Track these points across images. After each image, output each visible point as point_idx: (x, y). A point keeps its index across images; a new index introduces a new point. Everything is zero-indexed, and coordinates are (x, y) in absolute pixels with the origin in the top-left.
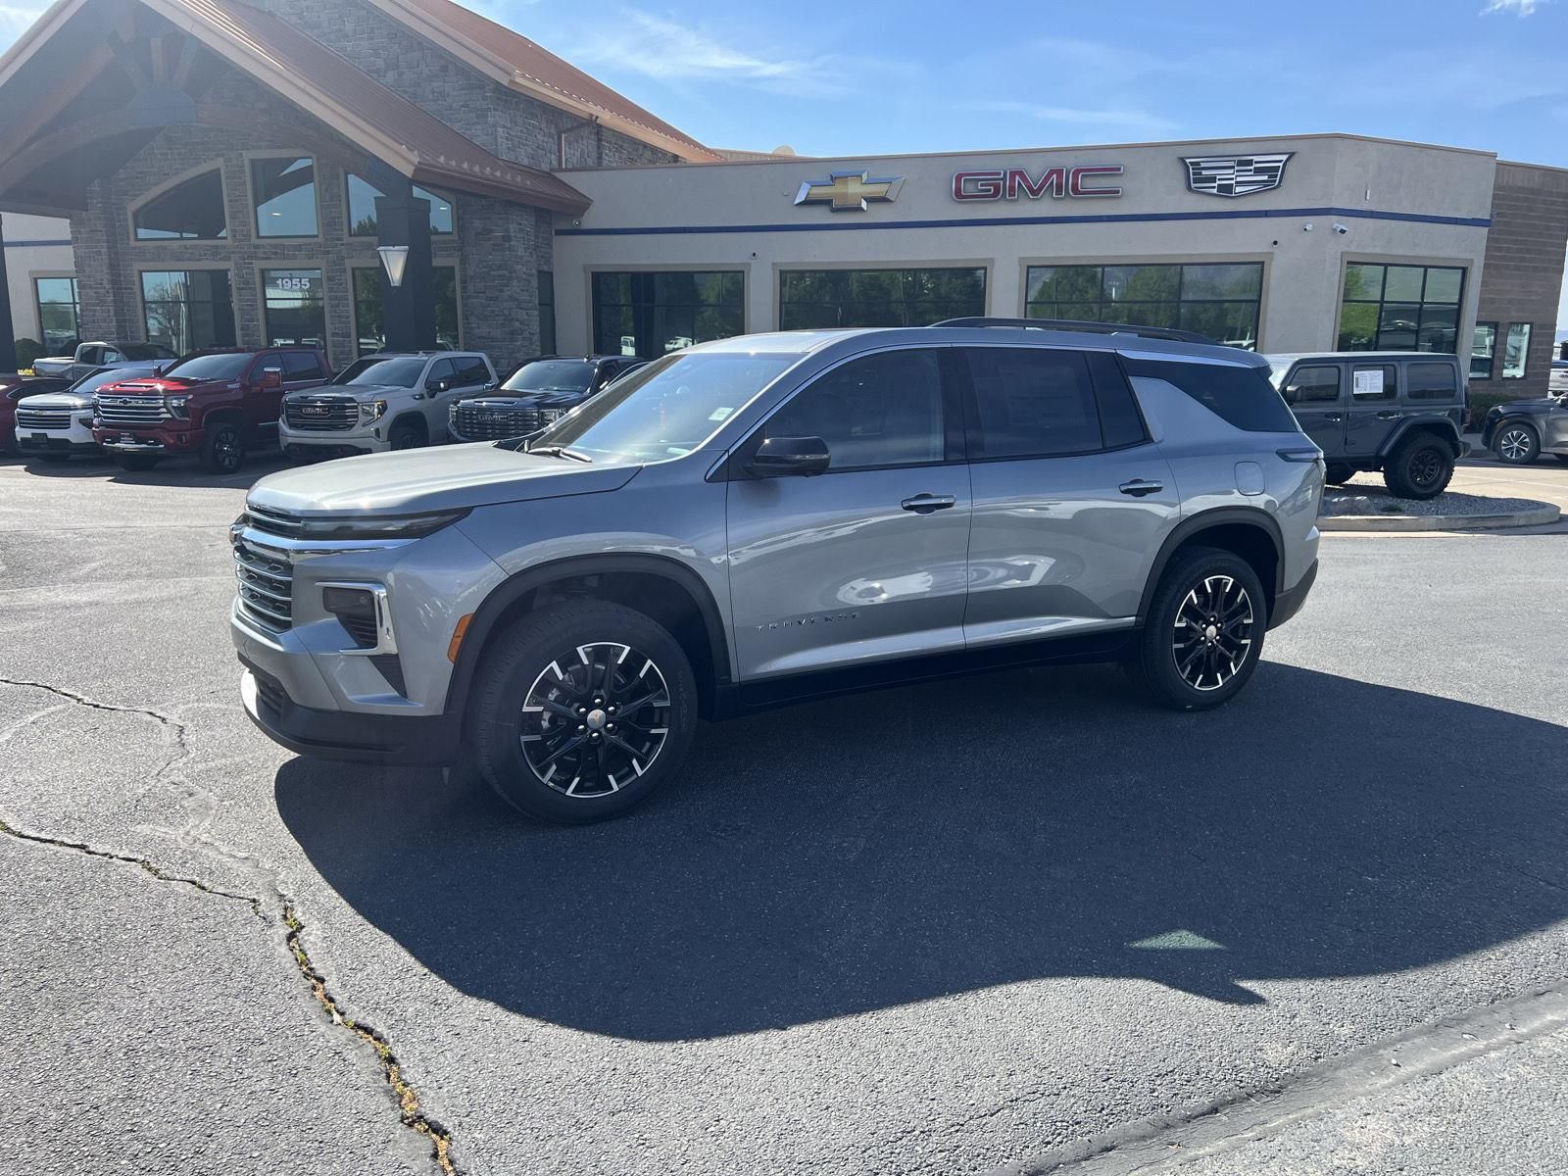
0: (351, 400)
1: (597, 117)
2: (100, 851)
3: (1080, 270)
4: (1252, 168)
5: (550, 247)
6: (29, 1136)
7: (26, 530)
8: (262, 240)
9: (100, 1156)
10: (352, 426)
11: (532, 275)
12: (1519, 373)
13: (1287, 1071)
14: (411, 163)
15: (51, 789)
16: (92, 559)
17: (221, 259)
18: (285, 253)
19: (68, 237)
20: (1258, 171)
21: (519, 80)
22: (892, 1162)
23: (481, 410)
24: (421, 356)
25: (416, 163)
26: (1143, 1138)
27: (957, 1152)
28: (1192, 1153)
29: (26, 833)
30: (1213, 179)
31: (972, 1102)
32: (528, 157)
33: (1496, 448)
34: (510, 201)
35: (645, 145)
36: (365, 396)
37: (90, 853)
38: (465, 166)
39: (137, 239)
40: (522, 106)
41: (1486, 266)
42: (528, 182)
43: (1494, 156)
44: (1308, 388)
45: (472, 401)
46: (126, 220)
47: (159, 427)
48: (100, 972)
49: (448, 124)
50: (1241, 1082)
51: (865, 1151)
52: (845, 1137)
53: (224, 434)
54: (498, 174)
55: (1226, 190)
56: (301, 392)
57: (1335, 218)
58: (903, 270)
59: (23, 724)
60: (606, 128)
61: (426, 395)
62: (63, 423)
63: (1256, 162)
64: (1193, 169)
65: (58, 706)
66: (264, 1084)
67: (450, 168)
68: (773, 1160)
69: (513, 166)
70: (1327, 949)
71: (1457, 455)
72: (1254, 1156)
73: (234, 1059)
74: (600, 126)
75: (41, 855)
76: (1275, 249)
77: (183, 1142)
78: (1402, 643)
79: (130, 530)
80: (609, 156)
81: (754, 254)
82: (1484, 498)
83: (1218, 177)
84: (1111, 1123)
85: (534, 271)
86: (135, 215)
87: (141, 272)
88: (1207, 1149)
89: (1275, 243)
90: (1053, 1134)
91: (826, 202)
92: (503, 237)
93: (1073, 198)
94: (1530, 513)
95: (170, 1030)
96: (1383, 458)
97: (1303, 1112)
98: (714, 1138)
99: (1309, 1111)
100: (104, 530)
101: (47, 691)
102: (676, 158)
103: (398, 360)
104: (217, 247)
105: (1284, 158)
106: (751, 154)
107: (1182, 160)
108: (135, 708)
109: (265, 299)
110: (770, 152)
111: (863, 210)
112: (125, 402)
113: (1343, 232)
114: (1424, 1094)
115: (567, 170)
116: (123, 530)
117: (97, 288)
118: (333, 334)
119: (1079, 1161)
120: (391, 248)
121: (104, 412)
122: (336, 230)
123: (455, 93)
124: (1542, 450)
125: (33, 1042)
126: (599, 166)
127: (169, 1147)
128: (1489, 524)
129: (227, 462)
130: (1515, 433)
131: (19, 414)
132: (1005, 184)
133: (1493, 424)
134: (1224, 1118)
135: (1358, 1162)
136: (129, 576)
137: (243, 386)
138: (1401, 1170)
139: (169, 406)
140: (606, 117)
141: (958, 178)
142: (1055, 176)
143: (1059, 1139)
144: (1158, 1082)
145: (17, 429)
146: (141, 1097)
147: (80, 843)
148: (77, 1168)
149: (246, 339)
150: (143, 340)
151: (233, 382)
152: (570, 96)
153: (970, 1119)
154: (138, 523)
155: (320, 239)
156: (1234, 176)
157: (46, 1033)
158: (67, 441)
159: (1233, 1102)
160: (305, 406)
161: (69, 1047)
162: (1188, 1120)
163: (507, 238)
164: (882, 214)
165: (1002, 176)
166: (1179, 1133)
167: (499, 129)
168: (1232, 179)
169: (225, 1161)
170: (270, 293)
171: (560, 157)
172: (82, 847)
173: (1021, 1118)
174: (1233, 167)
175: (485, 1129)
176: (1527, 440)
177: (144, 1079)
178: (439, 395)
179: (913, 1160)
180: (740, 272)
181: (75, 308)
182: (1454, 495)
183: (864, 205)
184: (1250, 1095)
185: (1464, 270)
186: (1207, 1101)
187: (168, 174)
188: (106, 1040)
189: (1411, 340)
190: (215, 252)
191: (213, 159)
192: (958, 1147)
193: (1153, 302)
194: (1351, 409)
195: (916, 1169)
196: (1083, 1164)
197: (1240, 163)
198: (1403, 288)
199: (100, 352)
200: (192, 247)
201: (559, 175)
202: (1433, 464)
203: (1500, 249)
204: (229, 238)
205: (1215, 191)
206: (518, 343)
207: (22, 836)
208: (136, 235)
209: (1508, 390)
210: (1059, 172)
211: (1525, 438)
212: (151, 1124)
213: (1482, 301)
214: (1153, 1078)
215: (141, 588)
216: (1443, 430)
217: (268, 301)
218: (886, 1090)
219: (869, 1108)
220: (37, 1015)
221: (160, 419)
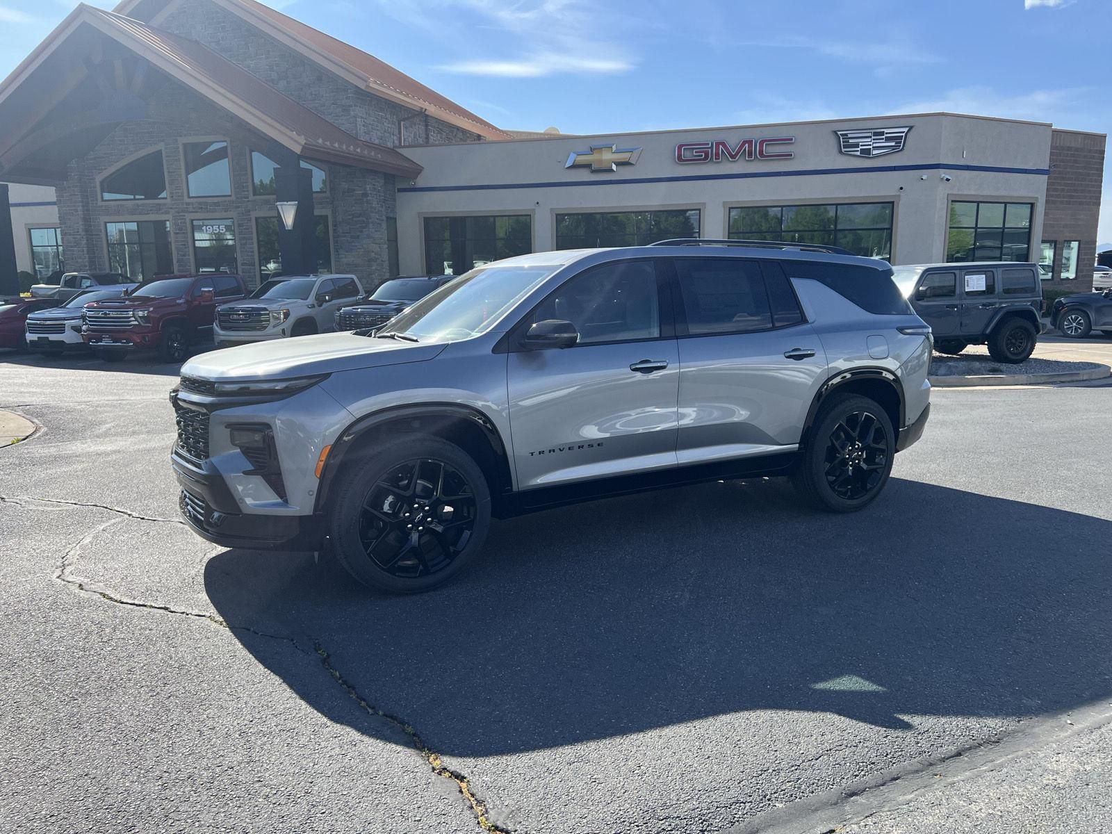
0: (265, 309)
1: (426, 110)
2: (179, 611)
3: (756, 209)
4: (884, 137)
5: (394, 200)
6: (192, 787)
7: (52, 403)
8: (192, 199)
9: (244, 797)
10: (266, 327)
11: (383, 220)
12: (1072, 275)
13: (1001, 729)
14: (299, 143)
15: (131, 572)
16: (105, 422)
17: (162, 213)
18: (209, 207)
19: (54, 199)
20: (888, 139)
21: (372, 85)
22: (759, 789)
23: (357, 314)
24: (312, 278)
25: (303, 143)
26: (917, 772)
27: (799, 781)
28: (950, 780)
29: (125, 601)
30: (857, 145)
31: (801, 752)
32: (378, 138)
33: (1060, 327)
34: (365, 169)
35: (458, 129)
36: (274, 306)
37: (172, 612)
38: (336, 145)
39: (103, 200)
40: (373, 103)
41: (1047, 202)
42: (379, 156)
43: (1050, 125)
44: (934, 288)
45: (351, 308)
46: (95, 187)
47: (130, 331)
48: (206, 685)
49: (322, 116)
50: (973, 736)
51: (739, 783)
52: (725, 774)
53: (174, 335)
54: (359, 150)
55: (866, 152)
56: (228, 304)
57: (941, 171)
58: (636, 212)
59: (97, 531)
60: (431, 117)
61: (316, 305)
62: (60, 330)
63: (887, 133)
64: (843, 139)
65: (117, 519)
66: (337, 750)
67: (326, 147)
68: (682, 789)
69: (369, 145)
70: (1013, 654)
71: (1038, 332)
72: (991, 780)
73: (312, 736)
74: (427, 115)
75: (139, 614)
76: (902, 193)
77: (295, 787)
78: (1020, 459)
79: (124, 402)
80: (433, 137)
81: (538, 203)
82: (1057, 362)
83: (860, 144)
84: (894, 763)
85: (384, 218)
86: (102, 183)
87: (106, 223)
88: (959, 777)
89: (901, 188)
90: (858, 770)
91: (588, 166)
92: (363, 193)
93: (759, 159)
94: (1090, 371)
95: (264, 719)
96: (986, 335)
97: (1017, 753)
98: (640, 777)
99: (1020, 753)
100: (107, 402)
101: (105, 509)
102: (479, 137)
103: (295, 281)
104: (159, 205)
105: (906, 130)
106: (530, 133)
107: (835, 132)
108: (169, 519)
109: (194, 240)
110: (542, 132)
111: (614, 171)
112: (105, 314)
113: (948, 180)
114: (1093, 740)
115: (404, 147)
116: (119, 402)
117: (74, 235)
118: (242, 264)
119: (879, 786)
120: (286, 203)
121: (90, 321)
122: (244, 191)
123: (327, 95)
124: (1093, 328)
125: (176, 730)
126: (427, 143)
127: (287, 790)
128: (1063, 379)
129: (176, 354)
130: (1073, 317)
131: (28, 324)
132: (712, 151)
133: (1057, 311)
134: (966, 759)
135: (1059, 781)
136: (134, 433)
137: (187, 301)
138: (1087, 785)
139: (137, 316)
140: (432, 110)
141: (680, 147)
142: (747, 145)
143: (863, 773)
144: (920, 737)
145: (27, 334)
146: (259, 760)
147: (163, 606)
148: (231, 805)
149: (181, 268)
150: (108, 271)
151: (180, 298)
152: (407, 95)
153: (803, 762)
154: (128, 397)
155: (233, 198)
156: (871, 143)
157: (182, 724)
158: (63, 341)
159: (970, 749)
160: (234, 314)
161: (201, 734)
162: (943, 760)
163: (365, 195)
164: (626, 173)
165: (710, 145)
166: (939, 768)
167: (358, 119)
168: (870, 145)
169: (326, 797)
170: (198, 236)
171: (400, 138)
172: (166, 609)
173: (836, 761)
174: (871, 137)
175: (489, 775)
176: (1082, 321)
177: (257, 750)
178: (325, 305)
179: (772, 787)
180: (528, 215)
181: (57, 249)
182: (1036, 360)
183: (614, 167)
184: (980, 745)
185: (1032, 205)
186: (953, 749)
187: (125, 155)
188: (224, 727)
189: (997, 253)
190: (159, 208)
191: (156, 143)
192: (799, 779)
193: (809, 231)
194: (964, 302)
195: (775, 793)
196: (881, 788)
197: (876, 134)
198: (991, 218)
199: (78, 279)
200: (142, 205)
201: (400, 150)
202: (1022, 339)
203: (1056, 190)
204: (168, 198)
205: (858, 153)
206: (373, 268)
207: (122, 603)
208: (102, 198)
209: (1064, 288)
210: (750, 142)
211: (1081, 320)
212: (271, 777)
213: (1045, 225)
214: (916, 735)
215: (145, 441)
216: (1028, 315)
217: (196, 242)
218: (744, 746)
219: (736, 757)
220: (173, 713)
221: (131, 325)
